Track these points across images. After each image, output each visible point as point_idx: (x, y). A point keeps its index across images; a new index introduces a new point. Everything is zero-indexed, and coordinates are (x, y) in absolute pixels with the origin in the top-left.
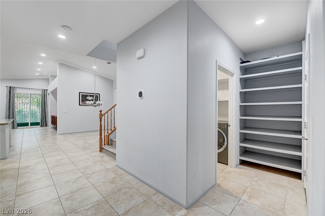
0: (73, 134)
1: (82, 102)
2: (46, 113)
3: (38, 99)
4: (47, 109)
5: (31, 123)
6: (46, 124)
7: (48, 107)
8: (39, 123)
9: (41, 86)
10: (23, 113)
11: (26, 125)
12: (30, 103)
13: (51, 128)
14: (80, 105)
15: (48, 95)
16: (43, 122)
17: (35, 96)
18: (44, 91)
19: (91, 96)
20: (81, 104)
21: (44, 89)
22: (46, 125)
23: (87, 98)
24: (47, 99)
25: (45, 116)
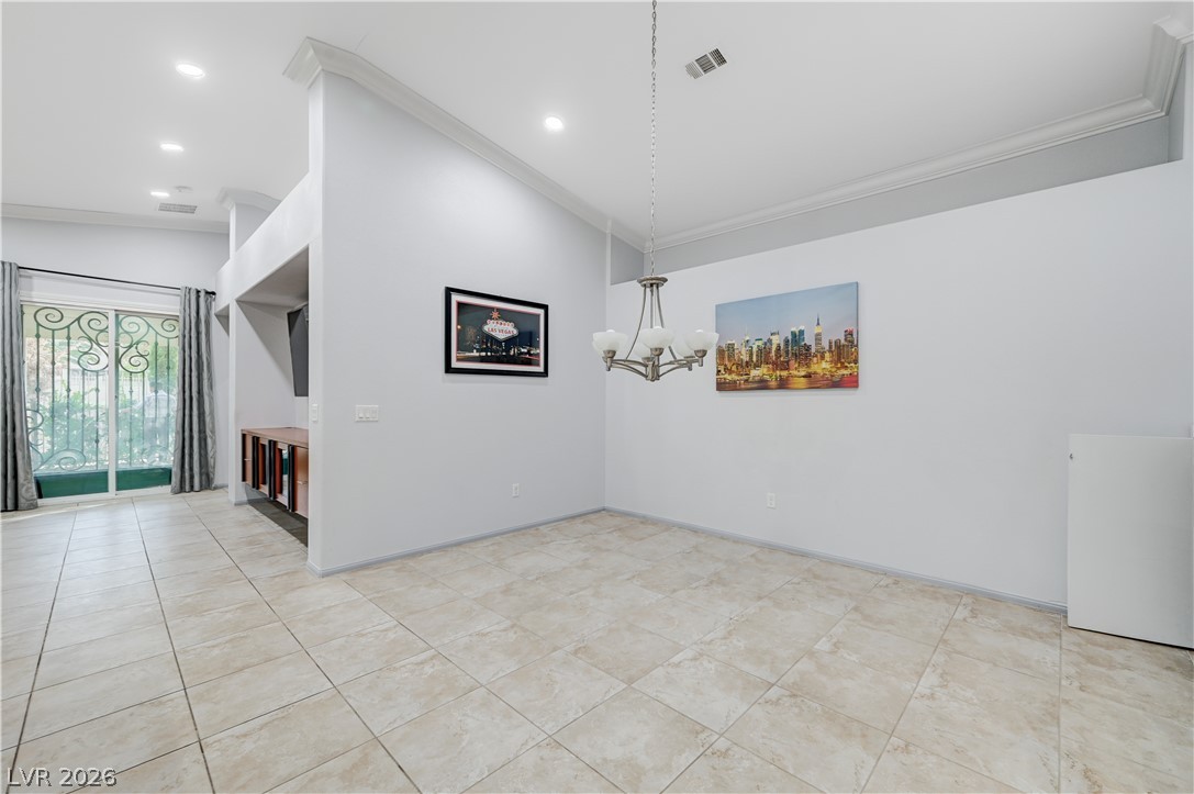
2: (208, 419)
3: (163, 343)
4: (211, 398)
5: (119, 476)
6: (208, 475)
7: (218, 387)
8: (170, 471)
9: (175, 267)
11: (91, 483)
12: (118, 361)
13: (238, 504)
15: (215, 323)
16: (191, 469)
17: (144, 328)
18: (198, 297)
21: (194, 286)
22: (208, 483)
24: (208, 341)
25: (202, 431)
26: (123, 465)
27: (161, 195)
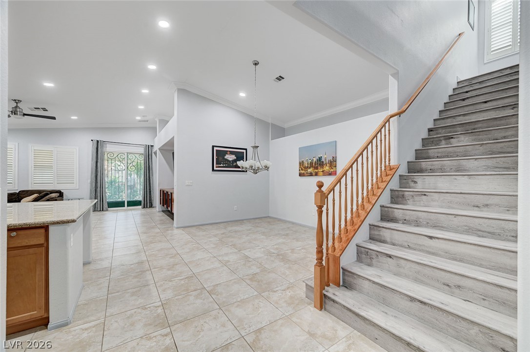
0: (201, 227)
1: (218, 166)
2: (151, 186)
3: (139, 161)
4: (152, 179)
5: (128, 202)
6: (151, 203)
7: (154, 175)
8: (141, 201)
9: (141, 139)
10: (117, 184)
11: (120, 204)
12: (127, 168)
13: (159, 212)
14: (213, 170)
15: (153, 154)
16: (147, 201)
17: (134, 157)
18: (149, 147)
19: (232, 153)
20: (215, 169)
21: (148, 144)
22: (151, 206)
23: (225, 157)
24: (152, 161)
25: (150, 189)
26: (129, 200)
27: (138, 118)
